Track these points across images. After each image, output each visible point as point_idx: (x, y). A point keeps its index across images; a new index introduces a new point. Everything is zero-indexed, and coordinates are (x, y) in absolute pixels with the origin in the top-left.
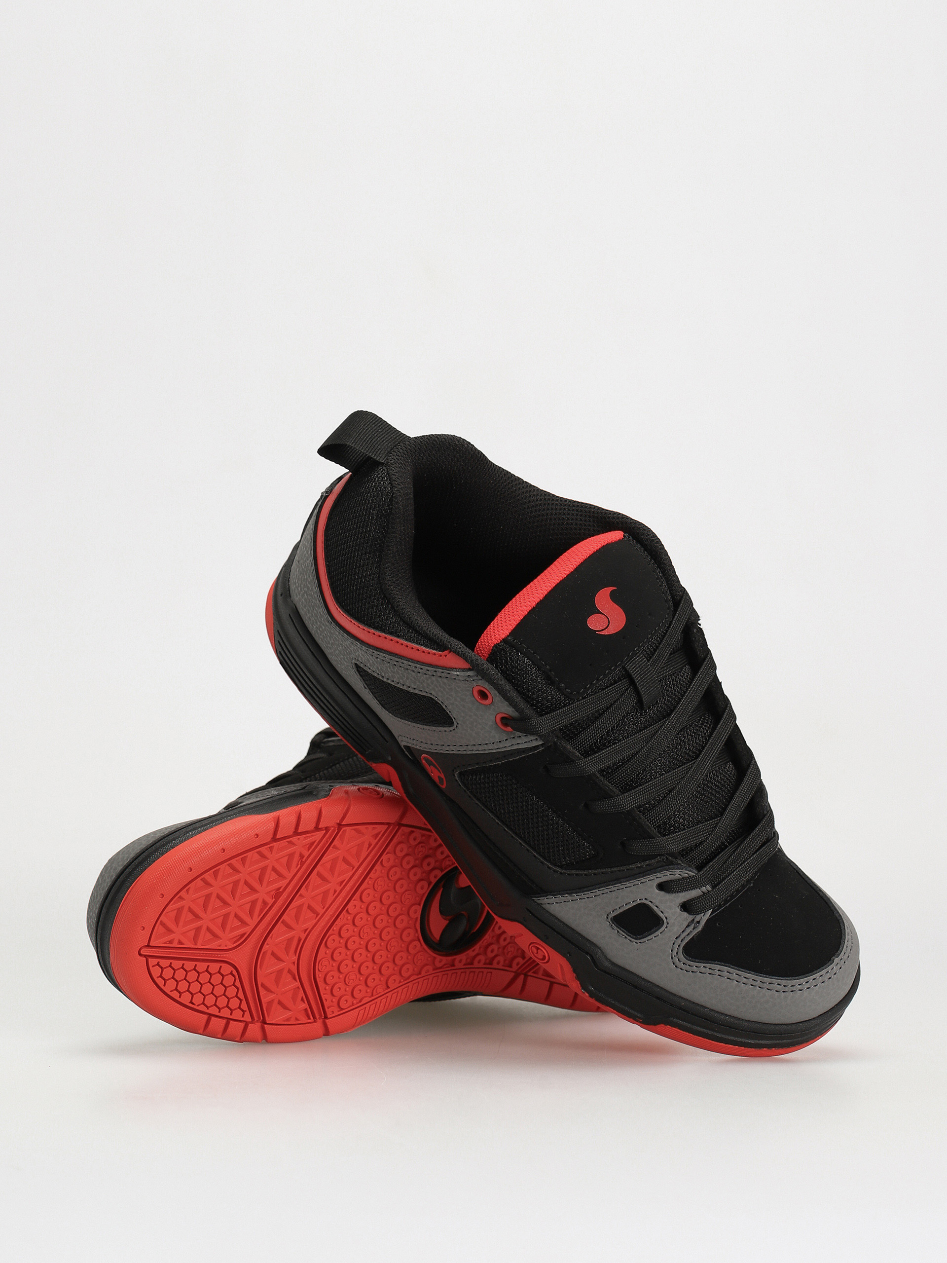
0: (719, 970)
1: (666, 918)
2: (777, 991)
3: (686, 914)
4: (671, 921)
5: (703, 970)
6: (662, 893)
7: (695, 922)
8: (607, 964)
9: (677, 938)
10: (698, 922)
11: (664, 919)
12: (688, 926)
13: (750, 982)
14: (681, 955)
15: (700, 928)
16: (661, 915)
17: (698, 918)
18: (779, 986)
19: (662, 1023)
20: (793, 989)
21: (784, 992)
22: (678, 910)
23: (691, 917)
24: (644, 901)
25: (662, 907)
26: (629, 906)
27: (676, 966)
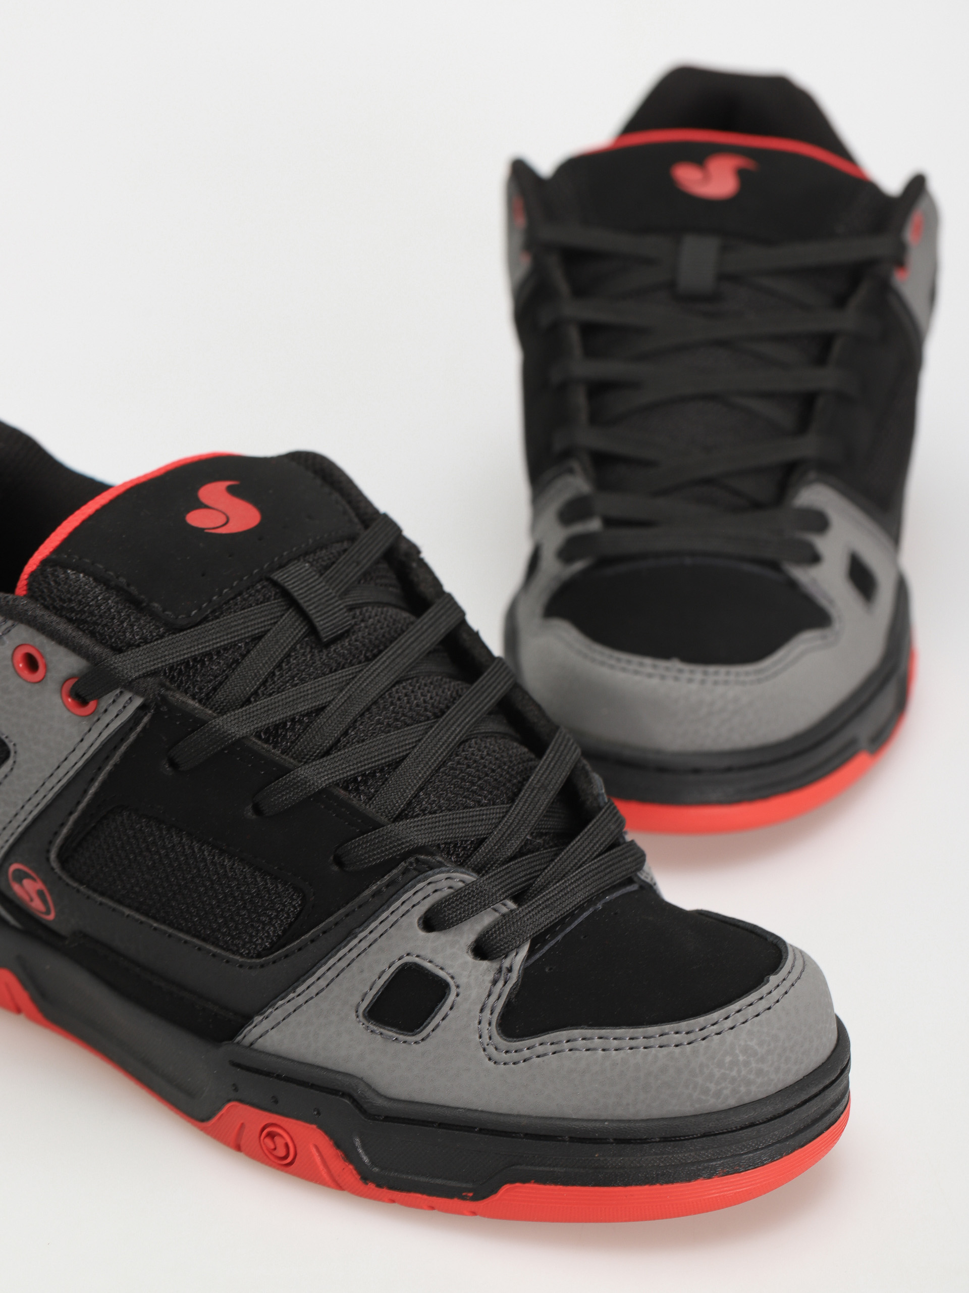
0: (568, 1041)
1: (452, 978)
2: (677, 1046)
3: (485, 964)
4: (462, 981)
5: (540, 1050)
6: (433, 935)
7: (504, 970)
8: (380, 1102)
9: (482, 1010)
10: (510, 970)
11: (449, 980)
12: (495, 982)
13: (627, 1043)
14: (498, 1039)
15: (514, 977)
16: (441, 973)
17: (506, 963)
18: (677, 1035)
19: (506, 1183)
20: (705, 1033)
21: (689, 1044)
22: (469, 958)
23: (495, 965)
24: (407, 959)
25: (439, 960)
26: (385, 977)
27: (495, 1063)
